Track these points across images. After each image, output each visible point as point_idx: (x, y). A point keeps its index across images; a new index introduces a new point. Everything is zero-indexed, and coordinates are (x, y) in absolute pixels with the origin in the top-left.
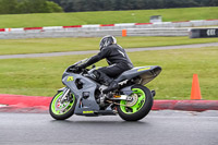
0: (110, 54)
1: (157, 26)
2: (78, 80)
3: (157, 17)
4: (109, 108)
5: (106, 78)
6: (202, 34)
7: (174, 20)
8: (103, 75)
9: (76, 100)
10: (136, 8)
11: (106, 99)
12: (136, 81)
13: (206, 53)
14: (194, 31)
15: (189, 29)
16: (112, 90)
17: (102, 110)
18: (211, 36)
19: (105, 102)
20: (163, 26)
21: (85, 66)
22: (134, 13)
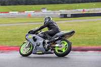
0: (49, 25)
1: (44, 12)
2: (34, 37)
3: (44, 8)
4: (50, 51)
5: (48, 36)
6: (65, 16)
7: (52, 10)
8: (47, 35)
9: (33, 47)
10: (35, 4)
11: (48, 46)
12: (62, 38)
13: (67, 25)
14: (61, 15)
15: (59, 14)
16: (51, 42)
17: (47, 52)
18: (69, 17)
19: (48, 48)
20: (47, 12)
21: (37, 31)
22: (34, 6)
